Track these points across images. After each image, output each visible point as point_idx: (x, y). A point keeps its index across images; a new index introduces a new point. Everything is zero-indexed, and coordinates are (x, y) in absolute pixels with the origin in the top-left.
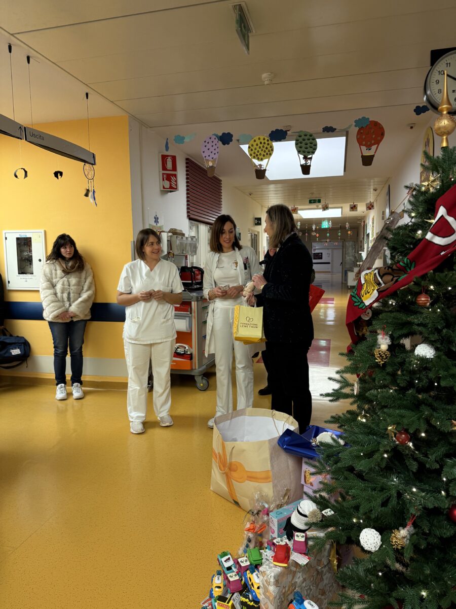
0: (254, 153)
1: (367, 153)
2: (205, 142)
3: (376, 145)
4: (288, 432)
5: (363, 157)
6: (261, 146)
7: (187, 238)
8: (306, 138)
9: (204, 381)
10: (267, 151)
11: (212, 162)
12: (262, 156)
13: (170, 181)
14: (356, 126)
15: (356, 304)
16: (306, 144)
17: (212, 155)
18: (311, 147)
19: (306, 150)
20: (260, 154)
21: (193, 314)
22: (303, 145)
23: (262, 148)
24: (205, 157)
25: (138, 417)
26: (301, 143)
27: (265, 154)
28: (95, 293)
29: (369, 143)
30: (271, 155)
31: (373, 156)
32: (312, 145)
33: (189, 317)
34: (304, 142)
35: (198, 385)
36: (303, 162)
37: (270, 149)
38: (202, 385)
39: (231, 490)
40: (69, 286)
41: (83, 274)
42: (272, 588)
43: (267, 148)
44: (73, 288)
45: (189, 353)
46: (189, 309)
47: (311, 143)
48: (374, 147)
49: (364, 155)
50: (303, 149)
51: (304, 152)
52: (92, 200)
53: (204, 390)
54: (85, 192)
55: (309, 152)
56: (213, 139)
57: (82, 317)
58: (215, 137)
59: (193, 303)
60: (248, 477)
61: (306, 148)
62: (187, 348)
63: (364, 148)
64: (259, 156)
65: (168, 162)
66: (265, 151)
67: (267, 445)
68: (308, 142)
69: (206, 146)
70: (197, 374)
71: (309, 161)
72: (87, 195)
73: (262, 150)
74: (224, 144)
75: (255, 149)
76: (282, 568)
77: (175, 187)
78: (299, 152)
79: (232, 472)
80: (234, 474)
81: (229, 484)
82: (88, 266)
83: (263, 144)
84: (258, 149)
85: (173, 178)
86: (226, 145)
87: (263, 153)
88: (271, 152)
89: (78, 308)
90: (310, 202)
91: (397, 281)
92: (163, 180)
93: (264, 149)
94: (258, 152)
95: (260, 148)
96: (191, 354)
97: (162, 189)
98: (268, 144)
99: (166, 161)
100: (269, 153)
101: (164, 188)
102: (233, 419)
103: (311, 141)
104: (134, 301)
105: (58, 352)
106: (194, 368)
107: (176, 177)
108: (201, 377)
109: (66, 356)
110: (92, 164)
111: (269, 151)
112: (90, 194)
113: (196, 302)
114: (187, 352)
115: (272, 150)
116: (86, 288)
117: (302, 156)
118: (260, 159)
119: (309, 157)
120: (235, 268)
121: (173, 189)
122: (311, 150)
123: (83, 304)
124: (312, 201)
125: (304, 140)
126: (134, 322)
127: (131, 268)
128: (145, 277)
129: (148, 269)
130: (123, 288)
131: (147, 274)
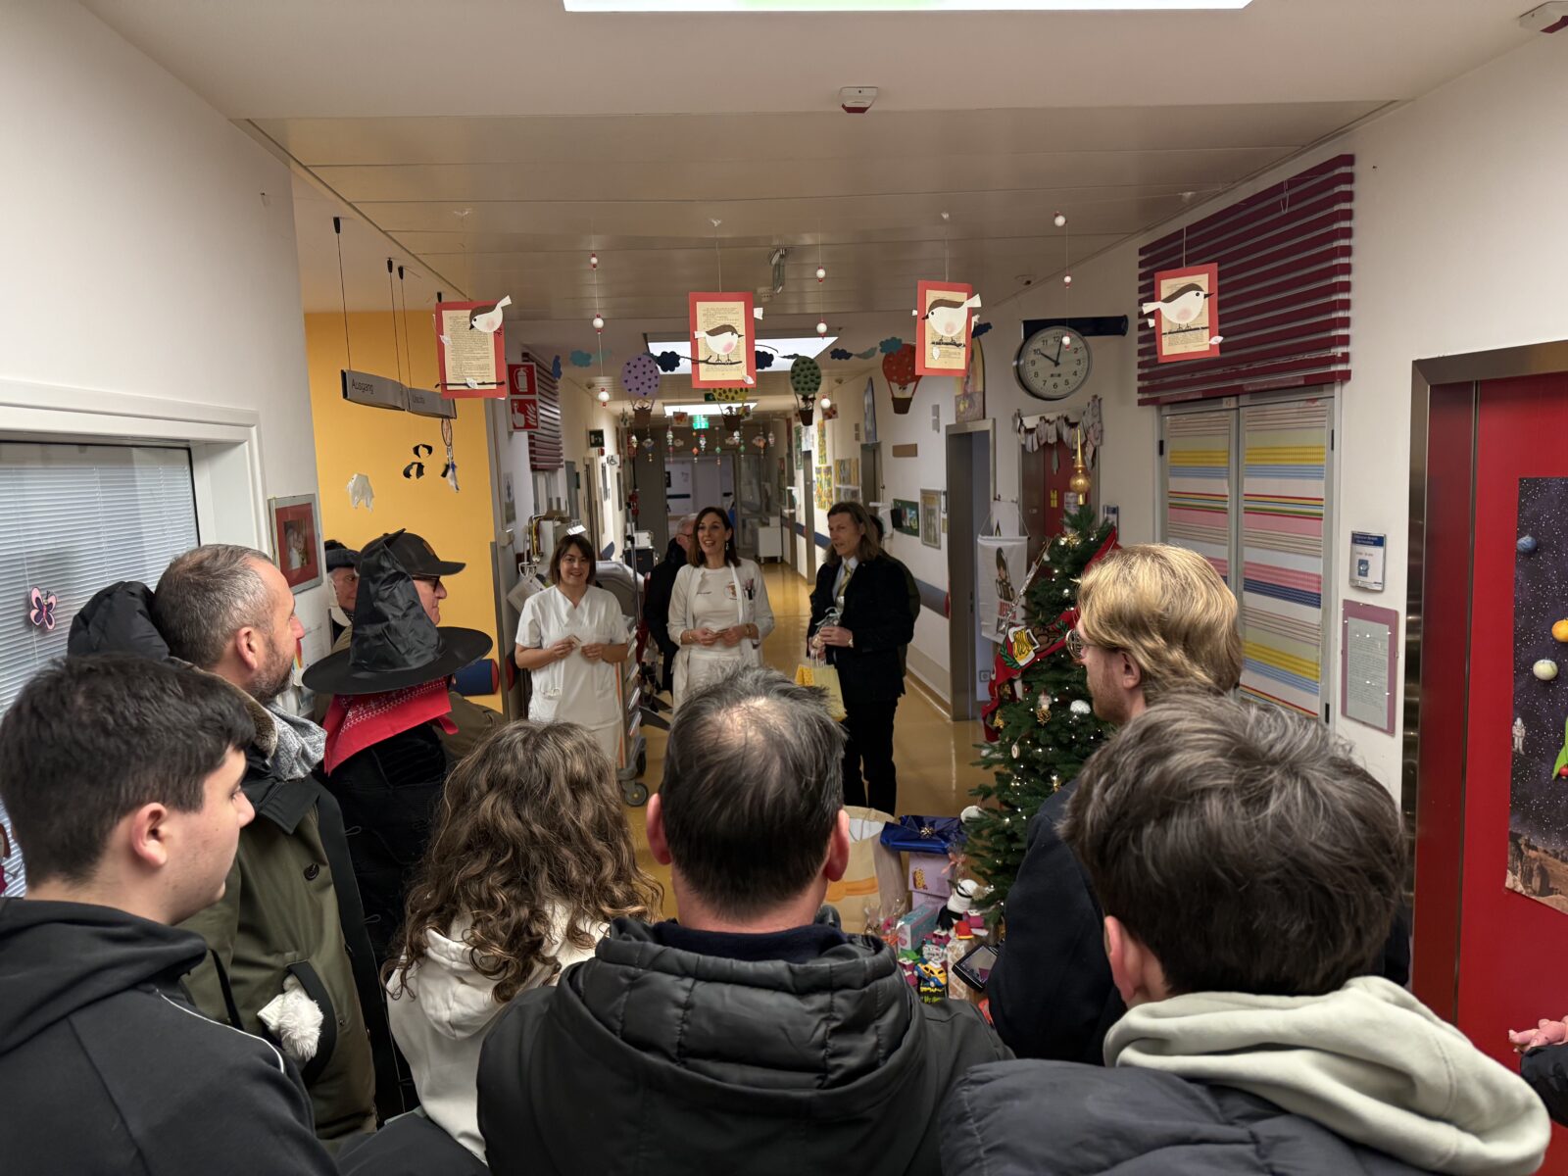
1: (899, 394)
2: (628, 364)
3: (914, 384)
5: (894, 399)
8: (805, 366)
12: (733, 394)
13: (527, 416)
14: (881, 351)
16: (806, 377)
18: (812, 381)
19: (807, 386)
22: (802, 379)
26: (798, 375)
29: (902, 379)
32: (814, 378)
34: (803, 374)
36: (802, 405)
38: (636, 796)
47: (812, 375)
48: (911, 386)
49: (896, 396)
50: (802, 385)
51: (803, 389)
52: (451, 479)
54: (443, 470)
55: (809, 390)
56: (644, 362)
60: (848, 890)
61: (806, 383)
63: (895, 386)
64: (728, 394)
65: (519, 378)
67: (870, 843)
68: (808, 373)
69: (630, 372)
72: (445, 474)
74: (664, 371)
77: (535, 424)
78: (797, 390)
85: (530, 408)
86: (669, 373)
91: (1053, 643)
92: (513, 412)
103: (812, 370)
104: (545, 662)
110: (448, 417)
112: (450, 473)
117: (800, 397)
118: (730, 397)
119: (811, 396)
120: (731, 596)
122: (812, 385)
125: (802, 370)
126: (550, 698)
127: (539, 604)
128: (565, 619)
129: (570, 603)
130: (527, 639)
131: (570, 615)
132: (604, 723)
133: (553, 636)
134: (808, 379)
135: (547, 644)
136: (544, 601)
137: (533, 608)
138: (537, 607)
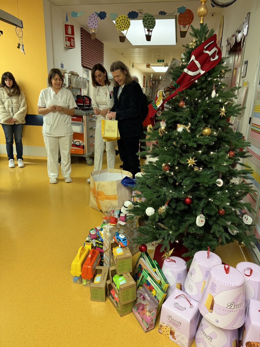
0: (119, 26)
1: (183, 30)
2: (90, 17)
3: (189, 25)
4: (126, 178)
6: (123, 21)
7: (80, 78)
9: (91, 161)
10: (126, 25)
11: (94, 30)
12: (123, 28)
13: (70, 42)
15: (154, 108)
16: (149, 22)
17: (94, 26)
18: (152, 24)
19: (149, 26)
20: (122, 27)
21: (84, 123)
22: (147, 22)
23: (123, 22)
24: (90, 27)
25: (54, 176)
27: (125, 27)
28: (28, 109)
29: (185, 23)
30: (128, 27)
31: (187, 31)
33: (82, 124)
34: (148, 20)
35: (87, 162)
36: (147, 33)
37: (128, 24)
38: (89, 162)
39: (98, 205)
40: (12, 103)
41: (20, 97)
42: (108, 234)
43: (126, 23)
44: (14, 105)
45: (82, 145)
46: (82, 120)
47: (152, 22)
48: (187, 26)
49: (181, 31)
50: (147, 25)
51: (148, 27)
52: (22, 51)
53: (91, 165)
54: (17, 45)
55: (150, 27)
56: (94, 15)
57: (20, 122)
58: (96, 14)
59: (84, 116)
60: (106, 198)
61: (149, 24)
62: (81, 142)
63: (182, 26)
64: (122, 28)
65: (69, 29)
66: (125, 25)
67: (115, 183)
68: (150, 20)
69: (90, 20)
70: (87, 157)
71: (150, 33)
72: (19, 47)
73: (123, 24)
74: (101, 19)
75: (120, 23)
76: (113, 226)
77: (73, 46)
78: (145, 26)
79: (99, 196)
80: (100, 197)
81: (97, 202)
82: (22, 92)
83: (124, 20)
84: (121, 23)
85: (72, 40)
86: (103, 19)
87: (124, 26)
88: (129, 25)
89: (18, 116)
90: (158, 61)
91: (171, 94)
92: (66, 41)
93: (125, 23)
94: (121, 25)
95: (122, 22)
96: (83, 146)
97: (65, 46)
98: (127, 21)
99: (68, 28)
100: (127, 26)
101: (66, 46)
102: (101, 174)
103: (152, 20)
104: (47, 112)
105: (8, 141)
106: (85, 153)
107: (74, 39)
108: (89, 158)
109: (13, 144)
110: (21, 28)
111: (128, 25)
112: (21, 47)
113: (85, 116)
114: (81, 144)
115: (130, 24)
116: (22, 105)
117: (146, 29)
119: (151, 30)
121: (72, 46)
122: (152, 26)
123: (21, 115)
124: (159, 61)
125: (148, 19)
126: (48, 124)
127: (44, 92)
128: (53, 98)
129: (54, 92)
130: (41, 104)
131: (54, 96)
132: (67, 134)
133: (49, 104)
134: (150, 23)
135: (47, 107)
136: (46, 91)
137: (42, 93)
138: (43, 93)
